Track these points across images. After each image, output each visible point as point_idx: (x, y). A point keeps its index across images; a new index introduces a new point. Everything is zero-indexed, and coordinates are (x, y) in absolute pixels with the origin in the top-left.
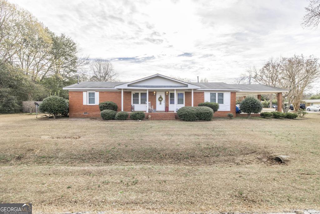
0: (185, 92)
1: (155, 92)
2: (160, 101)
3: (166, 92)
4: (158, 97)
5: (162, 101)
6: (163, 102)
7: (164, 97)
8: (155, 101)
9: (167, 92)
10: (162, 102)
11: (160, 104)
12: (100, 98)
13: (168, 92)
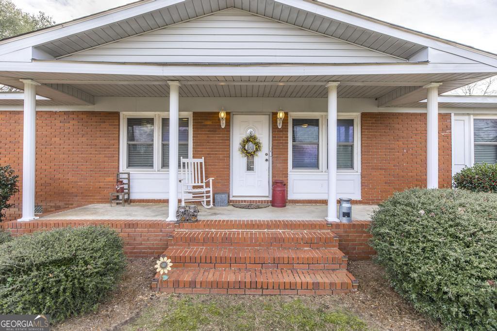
0: (364, 116)
1: (222, 115)
2: (250, 155)
3: (275, 114)
4: (237, 137)
5: (259, 153)
6: (263, 162)
7: (264, 137)
8: (228, 157)
9: (281, 115)
10: (256, 159)
11: (250, 168)
13: (286, 114)
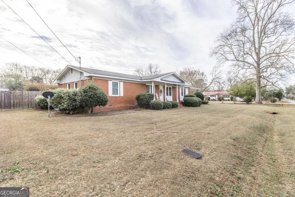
0: (173, 87)
6: (162, 94)
7: (162, 90)
12: (124, 88)
